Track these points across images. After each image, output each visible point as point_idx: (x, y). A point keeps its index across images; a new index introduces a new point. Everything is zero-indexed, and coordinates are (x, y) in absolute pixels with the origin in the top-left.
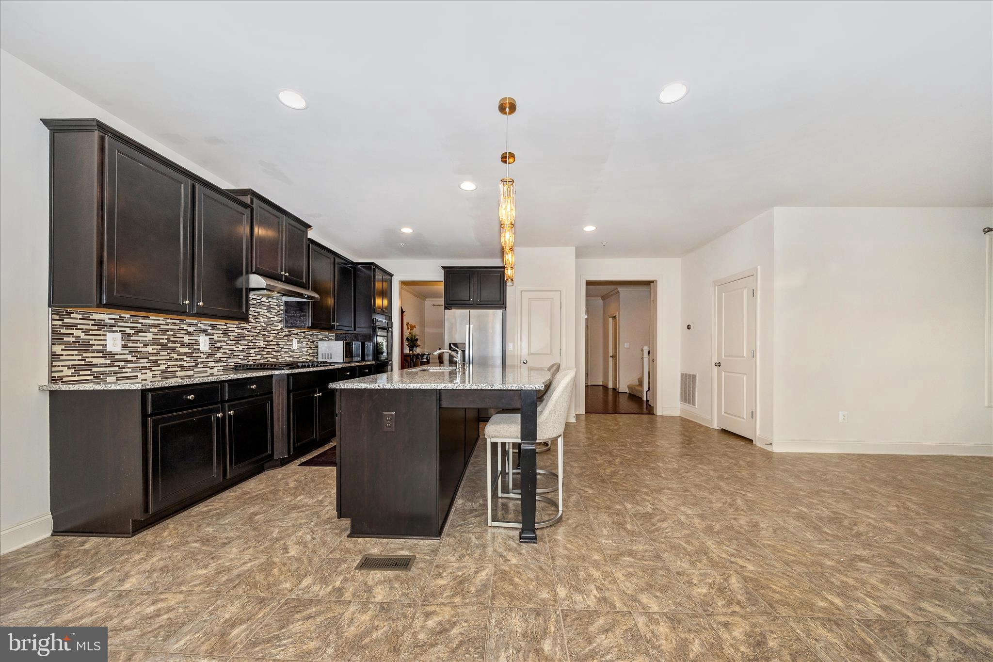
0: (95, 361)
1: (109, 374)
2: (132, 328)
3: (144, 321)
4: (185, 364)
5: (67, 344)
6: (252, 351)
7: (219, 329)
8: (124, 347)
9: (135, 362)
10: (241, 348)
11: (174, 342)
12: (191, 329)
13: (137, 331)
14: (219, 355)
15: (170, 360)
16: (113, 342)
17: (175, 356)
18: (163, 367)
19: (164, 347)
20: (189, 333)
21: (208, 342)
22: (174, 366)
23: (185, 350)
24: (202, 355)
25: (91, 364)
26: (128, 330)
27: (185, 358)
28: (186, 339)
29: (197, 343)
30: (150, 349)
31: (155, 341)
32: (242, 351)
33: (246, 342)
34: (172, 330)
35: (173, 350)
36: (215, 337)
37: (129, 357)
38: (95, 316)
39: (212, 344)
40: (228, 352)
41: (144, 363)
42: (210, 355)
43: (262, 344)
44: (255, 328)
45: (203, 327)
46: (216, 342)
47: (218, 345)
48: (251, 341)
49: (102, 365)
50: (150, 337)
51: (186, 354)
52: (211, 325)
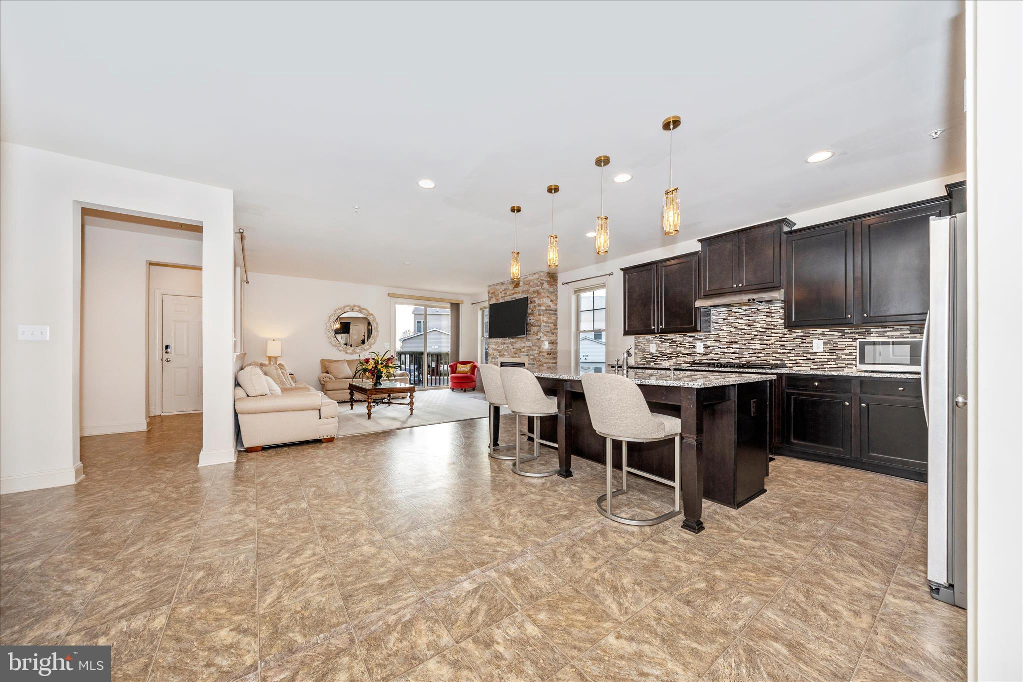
0: (647, 356)
1: (651, 361)
2: (660, 341)
3: (665, 338)
4: (687, 360)
5: (639, 349)
6: (746, 353)
7: (712, 338)
8: (657, 350)
9: (661, 357)
10: (732, 350)
11: (680, 347)
12: (691, 339)
13: (662, 342)
14: (711, 355)
15: (678, 357)
16: (653, 348)
17: (681, 355)
18: (674, 360)
19: (675, 350)
20: (689, 342)
21: (703, 347)
22: (680, 360)
23: (687, 352)
24: (698, 355)
25: (645, 357)
26: (658, 342)
27: (687, 356)
28: (687, 345)
29: (694, 347)
30: (668, 351)
31: (670, 347)
32: (734, 353)
33: (738, 346)
34: (679, 341)
35: (680, 351)
36: (709, 343)
37: (659, 355)
38: (647, 338)
39: (706, 348)
40: (719, 353)
41: (665, 358)
42: (704, 355)
43: (758, 347)
44: (750, 333)
45: (699, 337)
46: (709, 346)
47: (711, 348)
48: (745, 345)
49: (649, 358)
50: (668, 345)
51: (687, 354)
52: (705, 335)
